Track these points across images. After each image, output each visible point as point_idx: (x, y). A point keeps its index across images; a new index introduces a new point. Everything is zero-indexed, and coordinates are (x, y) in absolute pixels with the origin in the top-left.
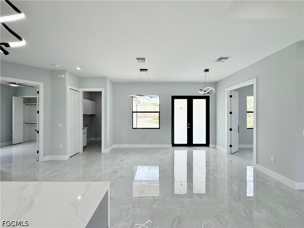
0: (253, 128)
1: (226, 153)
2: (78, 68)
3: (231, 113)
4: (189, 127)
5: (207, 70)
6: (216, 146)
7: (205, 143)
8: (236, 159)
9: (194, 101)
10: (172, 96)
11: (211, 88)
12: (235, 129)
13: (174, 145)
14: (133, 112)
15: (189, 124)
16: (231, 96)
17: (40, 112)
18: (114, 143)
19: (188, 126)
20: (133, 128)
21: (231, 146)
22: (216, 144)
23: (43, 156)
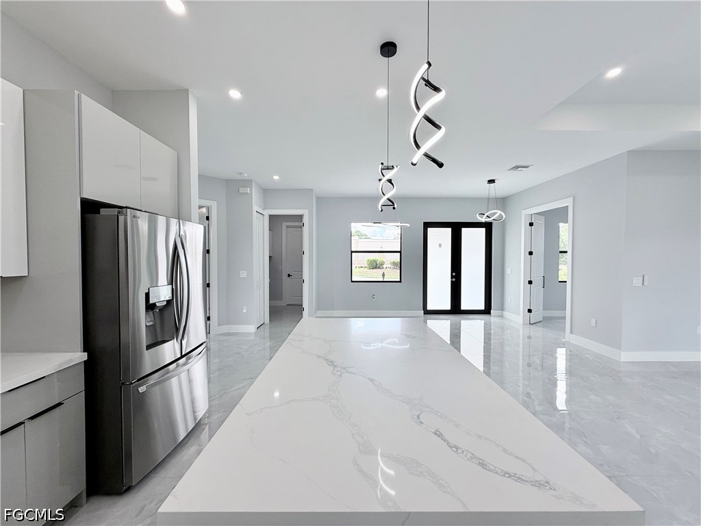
0: (566, 282)
1: (522, 323)
2: (276, 178)
3: (531, 253)
4: (454, 280)
5: (491, 181)
6: (502, 314)
7: (483, 308)
8: (538, 331)
9: (464, 231)
10: (424, 223)
11: (499, 212)
12: (538, 281)
13: (427, 312)
14: (352, 252)
15: (454, 274)
16: (531, 224)
17: (211, 252)
18: (318, 309)
19: (452, 277)
20: (352, 281)
21: (530, 311)
22: (502, 309)
23: (219, 325)
